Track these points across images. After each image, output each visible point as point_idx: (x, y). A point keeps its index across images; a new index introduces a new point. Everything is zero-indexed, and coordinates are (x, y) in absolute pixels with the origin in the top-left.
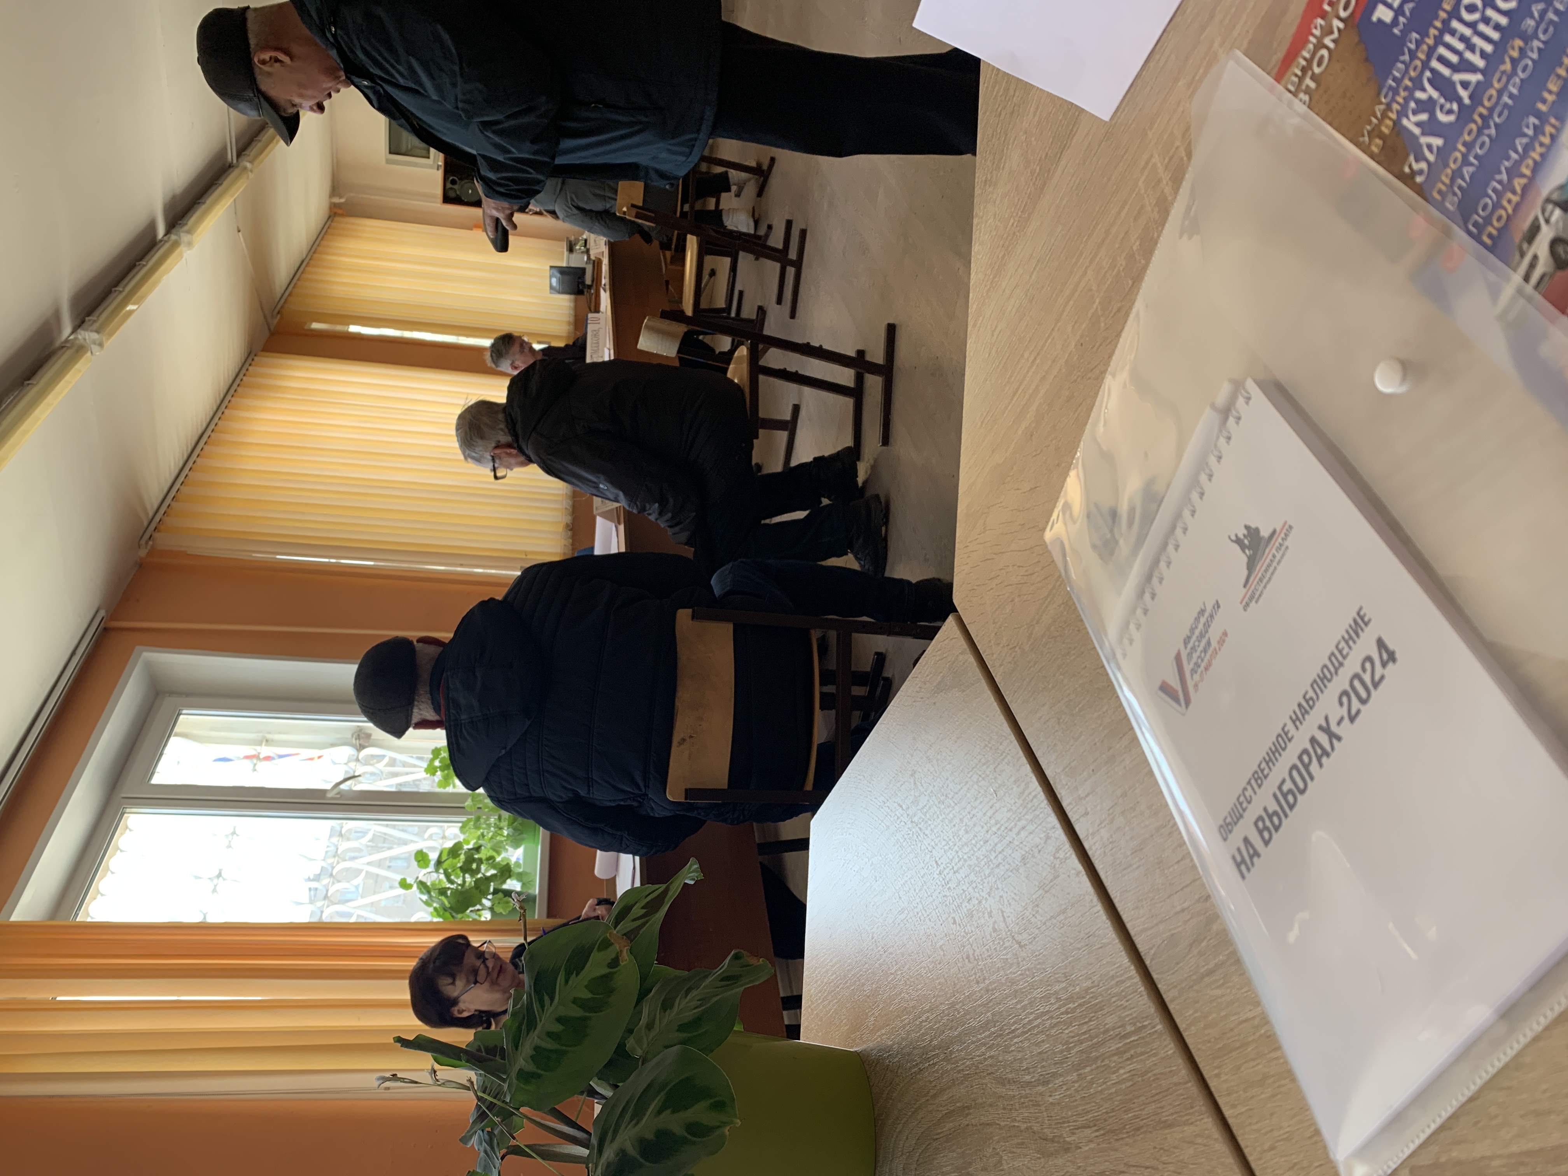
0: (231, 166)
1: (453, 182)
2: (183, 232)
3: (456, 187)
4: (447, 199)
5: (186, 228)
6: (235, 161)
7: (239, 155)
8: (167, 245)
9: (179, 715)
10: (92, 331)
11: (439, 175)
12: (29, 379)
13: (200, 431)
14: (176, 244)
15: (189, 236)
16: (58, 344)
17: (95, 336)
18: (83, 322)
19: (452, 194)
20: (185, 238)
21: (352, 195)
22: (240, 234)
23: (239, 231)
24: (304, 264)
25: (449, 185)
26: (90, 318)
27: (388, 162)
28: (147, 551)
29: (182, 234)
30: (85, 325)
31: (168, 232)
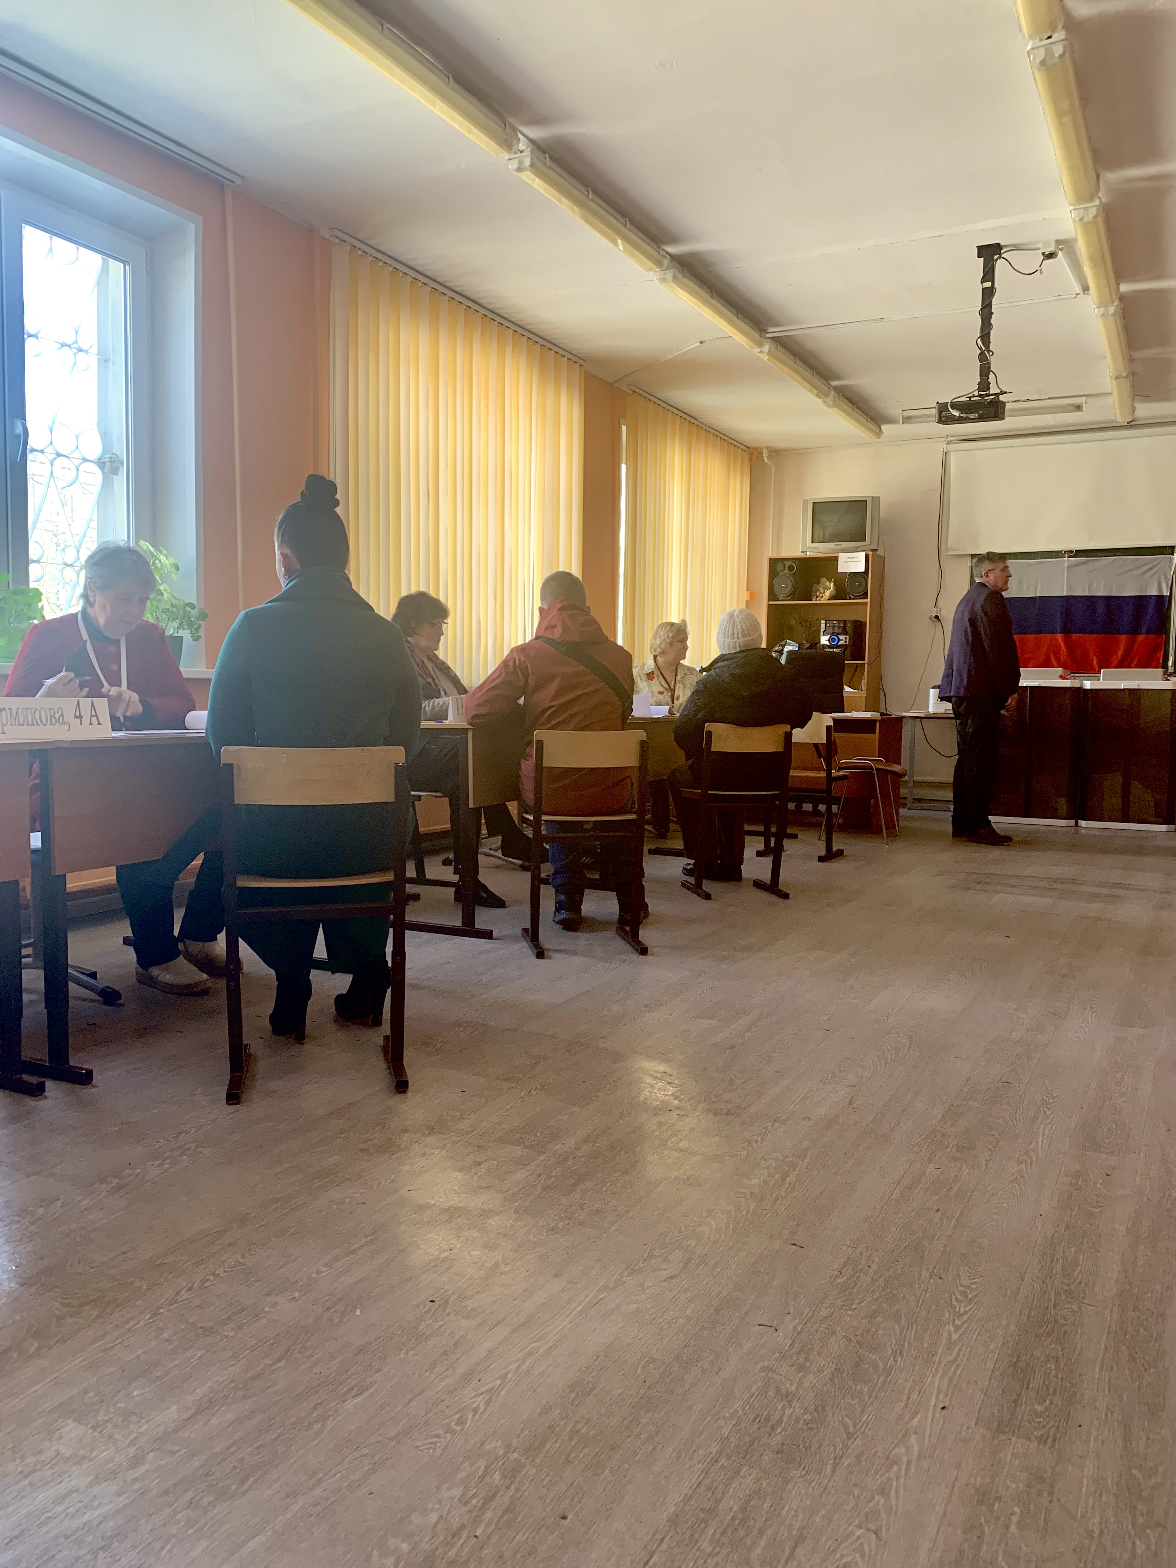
0: (762, 331)
1: (791, 568)
2: (674, 272)
3: (786, 571)
4: (774, 563)
5: (679, 276)
6: (768, 335)
7: (774, 339)
8: (655, 254)
9: (125, 262)
10: (532, 159)
11: (799, 554)
12: (455, 79)
13: (482, 302)
14: (659, 264)
15: (671, 279)
16: (511, 120)
17: (527, 163)
18: (544, 152)
19: (779, 567)
20: (669, 275)
21: (773, 469)
22: (699, 344)
23: (701, 342)
24: (692, 420)
25: (788, 563)
26: (548, 159)
27: (805, 502)
28: (327, 237)
29: (672, 271)
30: (541, 155)
31: (673, 257)
